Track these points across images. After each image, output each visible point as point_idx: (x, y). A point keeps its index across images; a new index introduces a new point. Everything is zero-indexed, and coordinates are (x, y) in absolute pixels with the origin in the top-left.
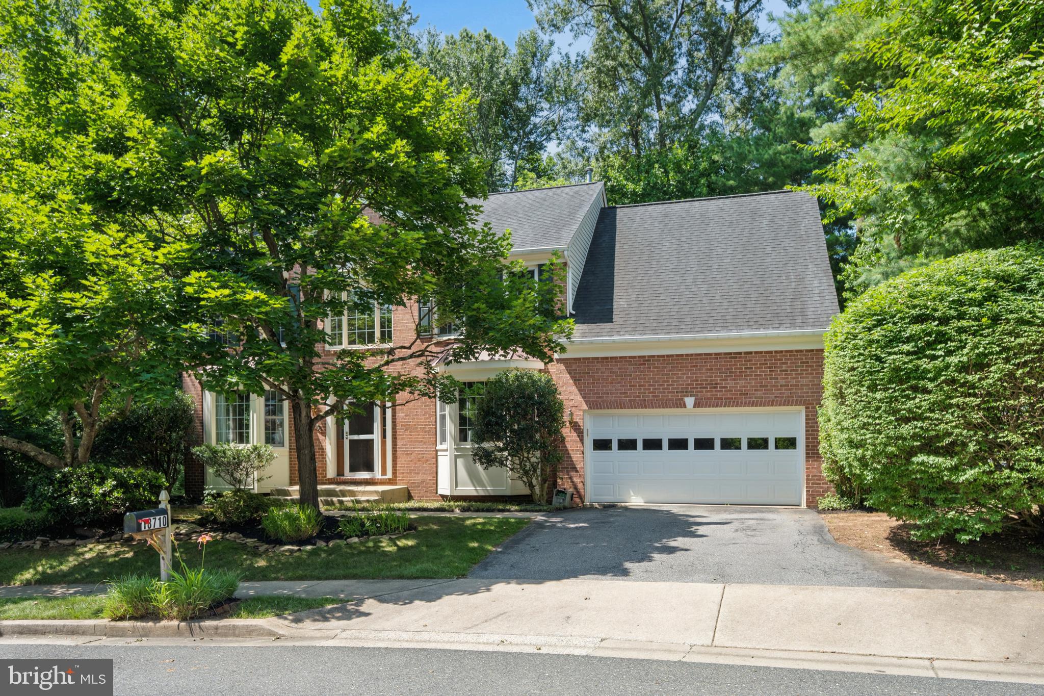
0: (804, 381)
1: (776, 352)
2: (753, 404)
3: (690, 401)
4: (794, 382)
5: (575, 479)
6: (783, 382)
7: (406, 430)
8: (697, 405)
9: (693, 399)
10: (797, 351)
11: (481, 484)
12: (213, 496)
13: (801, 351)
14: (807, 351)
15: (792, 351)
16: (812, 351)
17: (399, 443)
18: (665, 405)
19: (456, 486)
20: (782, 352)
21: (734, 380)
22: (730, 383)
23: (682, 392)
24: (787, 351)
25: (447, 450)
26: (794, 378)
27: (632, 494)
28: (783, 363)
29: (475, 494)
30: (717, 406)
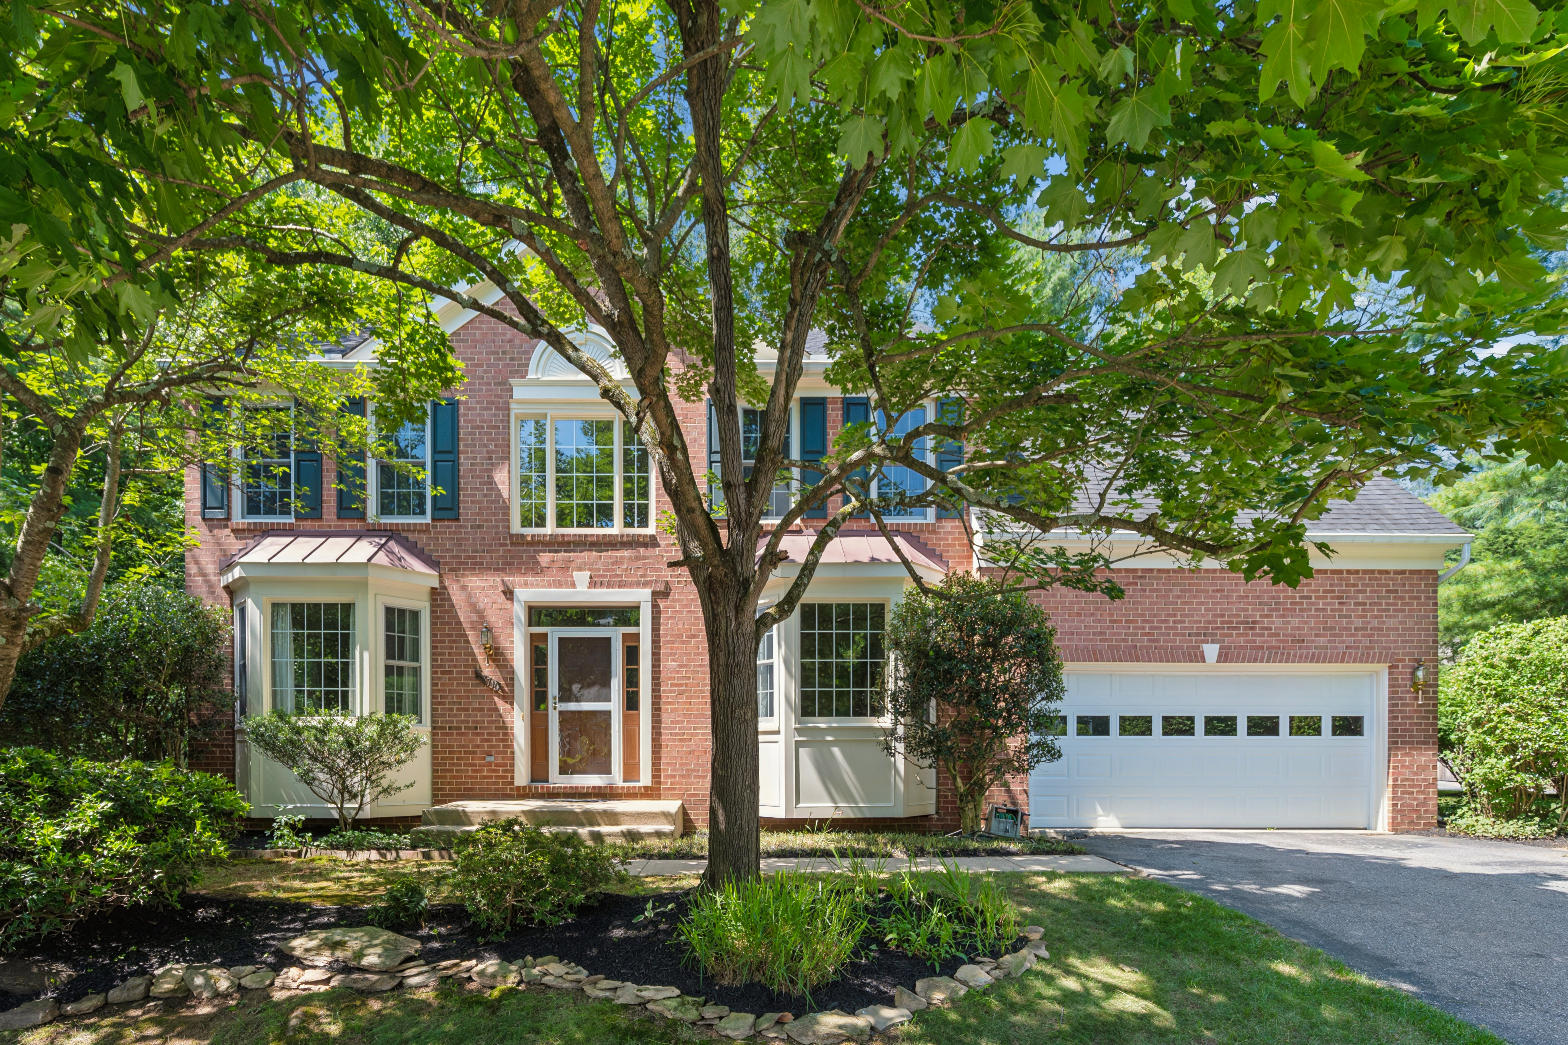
0: (1391, 623)
1: (1349, 572)
2: (1314, 659)
3: (1211, 650)
4: (1375, 623)
5: (1013, 787)
6: (1359, 623)
7: (681, 693)
8: (1224, 657)
9: (1217, 646)
10: (1381, 572)
11: (848, 796)
12: (293, 827)
13: (1387, 572)
14: (1397, 572)
15: (1372, 572)
16: (1403, 572)
17: (666, 718)
18: (1170, 656)
19: (798, 801)
20: (1357, 572)
21: (1283, 616)
22: (1276, 622)
23: (1199, 635)
24: (1365, 572)
25: (778, 732)
26: (1376, 617)
27: (1100, 811)
28: (1359, 591)
29: (838, 815)
30: (1255, 661)
